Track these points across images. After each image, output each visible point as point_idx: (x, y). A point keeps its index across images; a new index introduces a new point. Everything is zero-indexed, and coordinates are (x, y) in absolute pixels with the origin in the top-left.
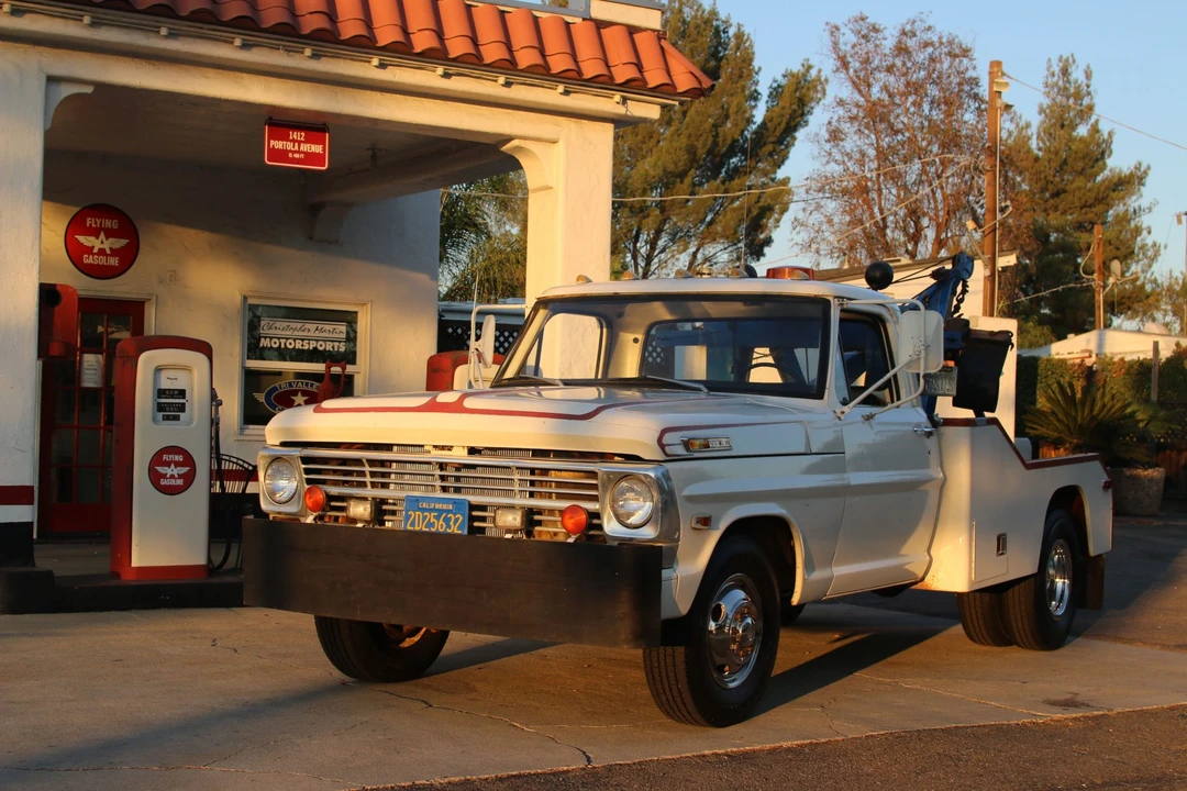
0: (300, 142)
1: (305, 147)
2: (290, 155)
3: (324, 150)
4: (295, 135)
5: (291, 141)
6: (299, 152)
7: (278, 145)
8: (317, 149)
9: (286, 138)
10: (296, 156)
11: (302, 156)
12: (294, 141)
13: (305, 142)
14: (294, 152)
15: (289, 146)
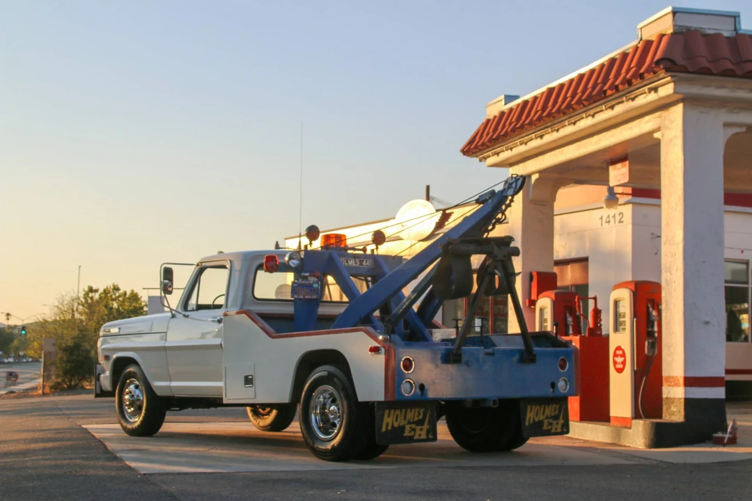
1: (621, 171)
3: (626, 169)
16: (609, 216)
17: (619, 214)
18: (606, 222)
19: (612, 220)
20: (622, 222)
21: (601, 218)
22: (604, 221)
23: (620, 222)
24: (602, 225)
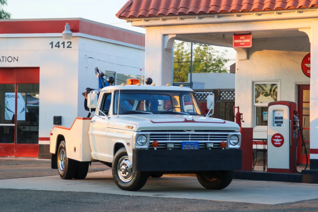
0: (243, 39)
1: (245, 41)
2: (240, 44)
3: (250, 41)
4: (241, 37)
5: (240, 39)
6: (243, 43)
7: (237, 41)
8: (248, 41)
9: (239, 39)
10: (242, 44)
11: (244, 44)
12: (241, 39)
13: (245, 39)
14: (241, 43)
15: (240, 41)
16: (58, 43)
17: (68, 43)
18: (56, 46)
19: (62, 46)
20: (71, 47)
21: (52, 43)
22: (54, 45)
23: (68, 47)
24: (52, 47)
